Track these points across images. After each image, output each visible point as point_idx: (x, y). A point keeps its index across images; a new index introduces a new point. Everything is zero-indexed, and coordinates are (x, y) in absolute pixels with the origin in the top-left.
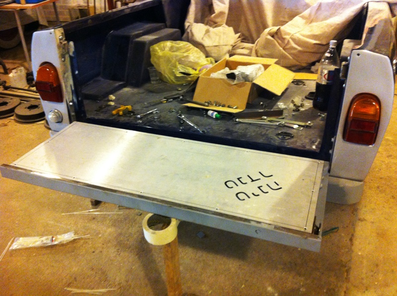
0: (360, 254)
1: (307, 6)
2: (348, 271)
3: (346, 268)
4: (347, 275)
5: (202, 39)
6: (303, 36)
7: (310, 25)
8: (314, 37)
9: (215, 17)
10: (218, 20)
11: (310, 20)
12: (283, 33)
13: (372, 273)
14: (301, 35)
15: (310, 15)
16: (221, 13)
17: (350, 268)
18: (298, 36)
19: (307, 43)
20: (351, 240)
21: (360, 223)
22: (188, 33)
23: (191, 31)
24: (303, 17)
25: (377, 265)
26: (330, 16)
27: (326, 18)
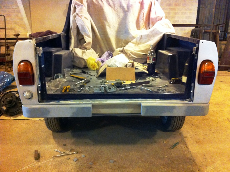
0: (194, 152)
1: (133, 38)
2: (194, 161)
3: (192, 160)
4: (195, 163)
5: (82, 56)
6: (136, 51)
7: (138, 46)
8: (142, 51)
9: (85, 45)
10: (87, 47)
11: (137, 44)
12: (125, 51)
13: (205, 159)
14: (135, 51)
15: (136, 42)
16: (89, 43)
17: (194, 159)
18: (133, 51)
19: (139, 54)
20: (186, 147)
21: (186, 139)
22: (73, 53)
23: (75, 52)
24: (133, 43)
25: (205, 155)
26: (148, 41)
27: (145, 42)
